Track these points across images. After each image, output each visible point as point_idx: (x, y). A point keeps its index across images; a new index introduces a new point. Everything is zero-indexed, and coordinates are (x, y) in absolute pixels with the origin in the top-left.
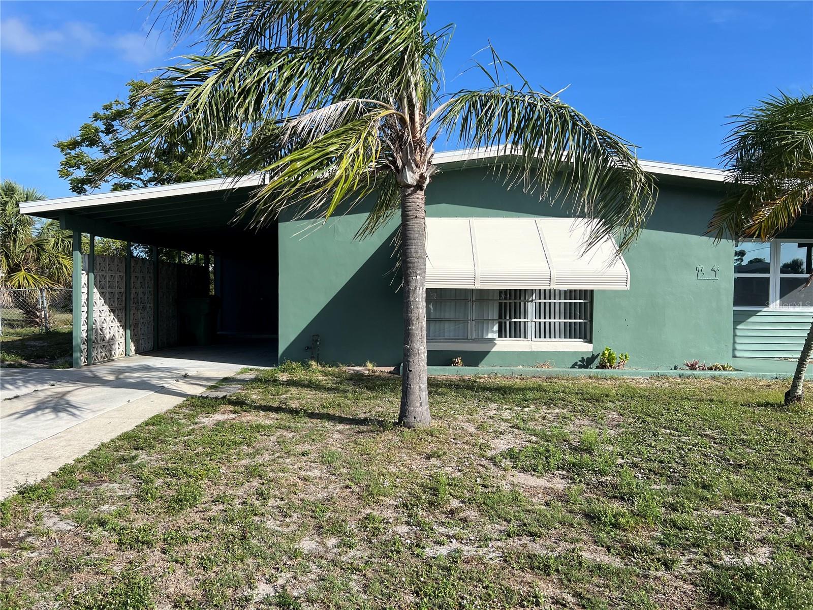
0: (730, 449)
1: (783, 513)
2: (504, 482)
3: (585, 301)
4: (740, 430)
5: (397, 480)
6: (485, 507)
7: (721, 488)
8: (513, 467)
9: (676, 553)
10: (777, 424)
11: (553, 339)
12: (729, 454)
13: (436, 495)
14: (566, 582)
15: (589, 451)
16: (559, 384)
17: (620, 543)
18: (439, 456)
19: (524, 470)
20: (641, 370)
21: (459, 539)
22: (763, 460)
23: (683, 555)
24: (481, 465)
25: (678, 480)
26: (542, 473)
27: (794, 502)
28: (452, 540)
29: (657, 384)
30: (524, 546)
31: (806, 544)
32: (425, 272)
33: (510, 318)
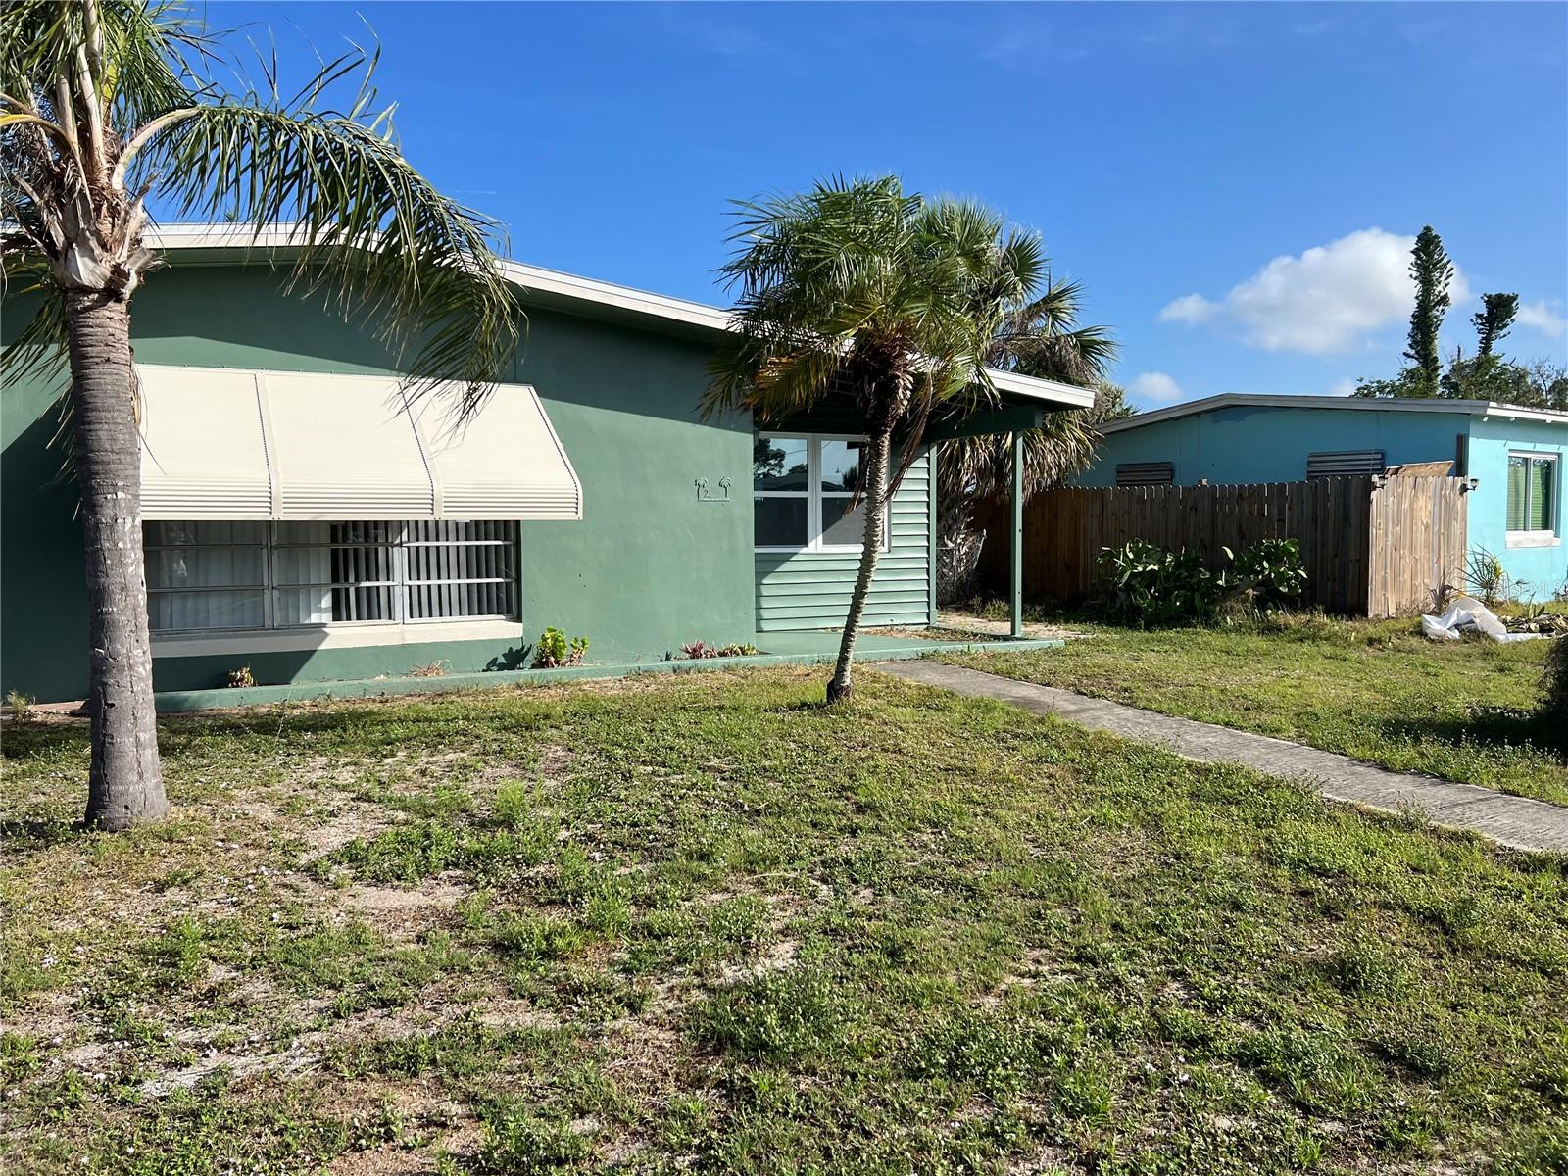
0: (745, 787)
1: (817, 880)
2: (333, 911)
3: (507, 543)
4: (761, 752)
5: (79, 948)
6: (288, 969)
7: (728, 853)
8: (354, 879)
9: (649, 980)
10: (815, 735)
11: (447, 619)
12: (744, 796)
13: (175, 965)
14: (449, 1080)
15: (508, 823)
16: (456, 706)
17: (555, 984)
18: (186, 882)
19: (379, 880)
20: (610, 666)
21: (225, 1046)
22: (792, 797)
23: (661, 981)
24: (285, 886)
25: (661, 852)
26: (413, 881)
27: (832, 859)
28: (208, 1052)
29: (637, 687)
30: (369, 1029)
31: (846, 924)
32: (137, 484)
33: (357, 580)
